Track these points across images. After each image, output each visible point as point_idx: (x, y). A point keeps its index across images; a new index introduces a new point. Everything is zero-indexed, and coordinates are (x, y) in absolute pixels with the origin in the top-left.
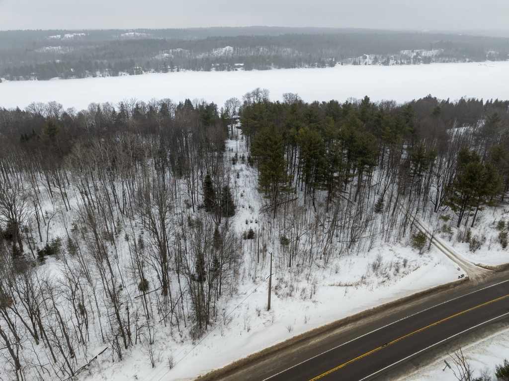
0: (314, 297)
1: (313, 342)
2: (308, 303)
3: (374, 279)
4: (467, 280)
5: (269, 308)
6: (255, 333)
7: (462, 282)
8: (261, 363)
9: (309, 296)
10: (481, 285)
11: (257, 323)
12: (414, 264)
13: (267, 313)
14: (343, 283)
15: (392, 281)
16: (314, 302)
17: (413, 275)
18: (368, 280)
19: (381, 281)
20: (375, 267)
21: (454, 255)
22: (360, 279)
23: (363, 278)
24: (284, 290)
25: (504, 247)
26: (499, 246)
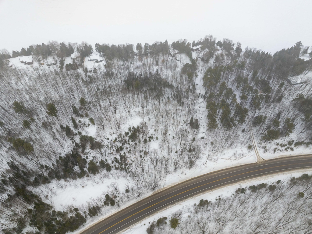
0: (217, 162)
1: (214, 174)
2: (215, 163)
3: (233, 158)
4: (257, 163)
5: (206, 163)
6: (202, 169)
7: (255, 163)
8: (203, 177)
9: (216, 161)
10: (259, 165)
11: (203, 167)
12: (245, 155)
14: (225, 158)
15: (237, 160)
16: (217, 163)
17: (244, 158)
18: (231, 158)
19: (235, 159)
20: (235, 154)
21: (258, 153)
22: (229, 158)
23: (230, 157)
24: (210, 158)
25: (274, 152)
26: (273, 151)
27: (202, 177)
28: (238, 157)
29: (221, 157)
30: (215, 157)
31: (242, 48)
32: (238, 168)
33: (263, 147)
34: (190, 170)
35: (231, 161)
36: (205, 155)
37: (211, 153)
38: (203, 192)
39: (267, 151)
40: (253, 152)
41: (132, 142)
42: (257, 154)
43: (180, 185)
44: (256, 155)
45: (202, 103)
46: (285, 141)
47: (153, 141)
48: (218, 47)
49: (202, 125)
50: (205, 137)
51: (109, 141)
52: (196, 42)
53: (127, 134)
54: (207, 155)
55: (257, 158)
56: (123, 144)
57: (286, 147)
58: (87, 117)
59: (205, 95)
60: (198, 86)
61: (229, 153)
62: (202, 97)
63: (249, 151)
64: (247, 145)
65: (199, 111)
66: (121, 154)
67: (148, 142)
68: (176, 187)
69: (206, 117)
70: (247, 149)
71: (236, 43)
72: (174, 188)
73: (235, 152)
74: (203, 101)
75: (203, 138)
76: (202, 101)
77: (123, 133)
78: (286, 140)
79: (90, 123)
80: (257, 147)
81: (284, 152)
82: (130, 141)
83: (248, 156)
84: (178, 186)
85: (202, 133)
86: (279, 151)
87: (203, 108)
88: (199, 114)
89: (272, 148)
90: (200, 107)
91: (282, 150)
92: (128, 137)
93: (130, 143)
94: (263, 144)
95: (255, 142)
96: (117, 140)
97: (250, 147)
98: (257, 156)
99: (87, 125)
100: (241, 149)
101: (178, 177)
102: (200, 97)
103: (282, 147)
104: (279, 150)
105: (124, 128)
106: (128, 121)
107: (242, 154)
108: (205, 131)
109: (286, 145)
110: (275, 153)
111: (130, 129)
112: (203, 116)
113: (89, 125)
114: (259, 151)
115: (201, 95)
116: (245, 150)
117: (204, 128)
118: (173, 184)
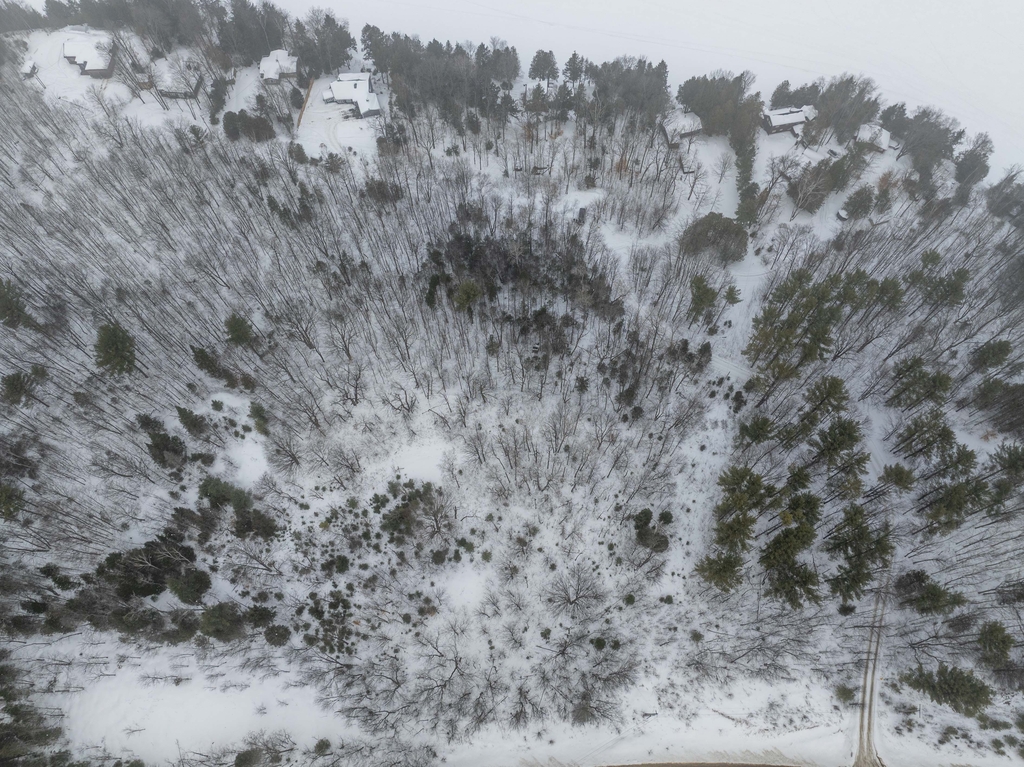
3: (760, 722)
11: (629, 727)
12: (814, 719)
14: (727, 713)
15: (775, 734)
17: (804, 733)
19: (765, 726)
20: (772, 706)
21: (869, 729)
22: (745, 717)
23: (751, 715)
24: (668, 698)
25: (941, 742)
26: (936, 738)
28: (781, 721)
29: (713, 706)
30: (687, 698)
31: (990, 164)
33: (900, 708)
34: (575, 730)
35: (748, 731)
36: (653, 677)
37: (679, 679)
39: (910, 730)
40: (850, 718)
41: (391, 541)
42: (865, 729)
44: (856, 737)
45: (719, 430)
46: (1009, 708)
47: (472, 561)
49: (684, 541)
50: (677, 599)
53: (379, 502)
54: (664, 682)
55: (855, 750)
56: (354, 545)
57: (999, 735)
58: (248, 391)
59: (744, 394)
60: (729, 333)
61: (752, 694)
62: (727, 396)
63: (836, 708)
64: (836, 679)
65: (693, 466)
66: (335, 586)
67: (450, 560)
69: (711, 505)
70: (829, 693)
74: (725, 418)
75: (668, 600)
76: (720, 420)
77: (365, 499)
78: (1012, 704)
79: (251, 423)
80: (877, 699)
81: (984, 756)
82: (386, 537)
83: (822, 729)
85: (673, 574)
86: (962, 744)
87: (714, 454)
88: (692, 479)
89: (936, 719)
90: (703, 448)
91: (979, 745)
92: (381, 515)
93: (382, 548)
94: (906, 689)
95: (879, 677)
96: (337, 518)
97: (845, 694)
98: (861, 738)
99: (239, 429)
100: (808, 693)
101: (523, 743)
102: (717, 396)
103: (984, 727)
104: (965, 736)
105: (376, 477)
106: (396, 446)
107: (801, 715)
108: (686, 573)
109: (1006, 726)
110: (946, 747)
111: (393, 489)
112: (701, 498)
113: (247, 429)
114: (876, 719)
115: (726, 384)
116: (821, 696)
117: (688, 554)
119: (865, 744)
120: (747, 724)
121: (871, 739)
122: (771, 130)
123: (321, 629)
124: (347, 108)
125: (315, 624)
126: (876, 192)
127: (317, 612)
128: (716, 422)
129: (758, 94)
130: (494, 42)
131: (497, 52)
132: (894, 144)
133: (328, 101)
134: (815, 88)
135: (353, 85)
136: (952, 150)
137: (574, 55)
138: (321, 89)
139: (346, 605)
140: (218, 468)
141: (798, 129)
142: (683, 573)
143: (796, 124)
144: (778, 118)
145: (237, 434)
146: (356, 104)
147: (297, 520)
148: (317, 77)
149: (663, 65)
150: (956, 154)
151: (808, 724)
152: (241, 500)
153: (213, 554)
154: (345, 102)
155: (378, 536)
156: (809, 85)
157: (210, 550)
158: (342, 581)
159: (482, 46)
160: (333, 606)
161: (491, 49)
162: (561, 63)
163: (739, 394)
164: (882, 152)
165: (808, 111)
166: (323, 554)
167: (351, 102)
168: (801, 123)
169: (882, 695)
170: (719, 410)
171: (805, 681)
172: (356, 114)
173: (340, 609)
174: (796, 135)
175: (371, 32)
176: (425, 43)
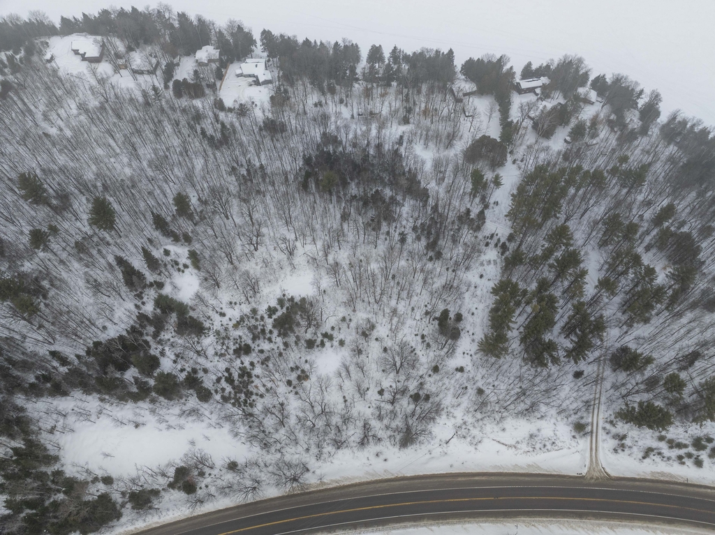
0: (479, 446)
1: (460, 479)
2: (472, 448)
3: (524, 447)
4: (583, 477)
5: (447, 443)
6: (433, 458)
7: (577, 477)
8: (428, 480)
9: (476, 443)
10: (589, 485)
11: (437, 451)
12: (560, 444)
13: (445, 445)
14: (502, 441)
15: (534, 454)
16: (476, 449)
17: (554, 454)
18: (519, 446)
19: (527, 450)
20: (531, 436)
21: (596, 450)
22: (514, 443)
23: (518, 442)
24: (463, 432)
25: (644, 458)
26: (641, 455)
27: (423, 481)
28: (538, 446)
29: (492, 436)
30: (475, 432)
31: (660, 109)
32: (527, 479)
33: (616, 436)
34: (401, 452)
35: (516, 452)
36: (452, 419)
37: (469, 419)
38: (415, 521)
39: (623, 450)
40: (584, 443)
41: (278, 336)
42: (594, 450)
43: (364, 487)
44: (588, 454)
45: (492, 265)
46: (687, 435)
47: (332, 346)
48: (593, 95)
49: (471, 333)
50: (467, 369)
51: (225, 320)
52: (534, 67)
53: (271, 311)
54: (459, 421)
55: (588, 463)
56: (255, 338)
57: (682, 452)
58: (186, 244)
59: (507, 244)
60: (497, 209)
61: (518, 428)
62: (496, 245)
63: (574, 437)
64: (574, 418)
65: (476, 287)
66: (242, 363)
67: (318, 346)
68: (351, 489)
69: (487, 310)
70: (570, 428)
71: (648, 91)
72: (346, 490)
73: (534, 431)
74: (495, 258)
75: (461, 370)
76: (492, 259)
77: (262, 309)
78: (689, 432)
79: (189, 262)
80: (600, 431)
81: (672, 466)
82: (276, 332)
83: (565, 451)
84: (357, 488)
85: (464, 353)
86: (657, 458)
87: (489, 280)
88: (474, 296)
89: (640, 443)
90: (481, 276)
91: (669, 459)
92: (272, 320)
93: (273, 340)
94: (620, 424)
95: (601, 416)
96: (244, 322)
97: (579, 428)
98: (591, 456)
99: (181, 267)
100: (554, 427)
101: (366, 461)
102: (490, 245)
103: (671, 447)
104: (659, 454)
105: (269, 296)
106: (283, 276)
107: (551, 442)
108: (472, 352)
109: (686, 446)
110: (647, 460)
111: (281, 302)
112: (481, 306)
113: (186, 266)
114: (600, 444)
115: (495, 238)
116: (564, 430)
117: (473, 340)
118: (347, 479)
119: (594, 459)
120: (515, 447)
121: (598, 456)
122: (520, 91)
123: (233, 392)
124: (251, 79)
125: (229, 389)
126: (588, 124)
127: (230, 380)
128: (490, 261)
129: (511, 68)
130: (344, 40)
131: (346, 47)
132: (600, 99)
133: (238, 76)
134: (548, 66)
135: (256, 65)
136: (637, 103)
137: (395, 47)
138: (234, 69)
139: (250, 375)
140: (167, 290)
141: (538, 91)
142: (470, 353)
143: (536, 87)
144: (525, 84)
145: (179, 270)
146: (257, 77)
147: (217, 323)
148: (232, 63)
149: (451, 52)
150: (639, 106)
151: (556, 448)
152: (181, 309)
153: (162, 345)
154: (250, 76)
155: (271, 332)
156: (545, 65)
157: (160, 342)
158: (247, 360)
159: (337, 43)
160: (241, 376)
161: (342, 45)
162: (387, 54)
163: (504, 244)
164: (593, 103)
165: (544, 80)
166: (234, 344)
167: (254, 76)
168: (540, 87)
169: (604, 429)
170: (492, 254)
171: (553, 420)
172: (257, 83)
173: (246, 378)
174: (537, 95)
175: (266, 34)
176: (300, 40)
